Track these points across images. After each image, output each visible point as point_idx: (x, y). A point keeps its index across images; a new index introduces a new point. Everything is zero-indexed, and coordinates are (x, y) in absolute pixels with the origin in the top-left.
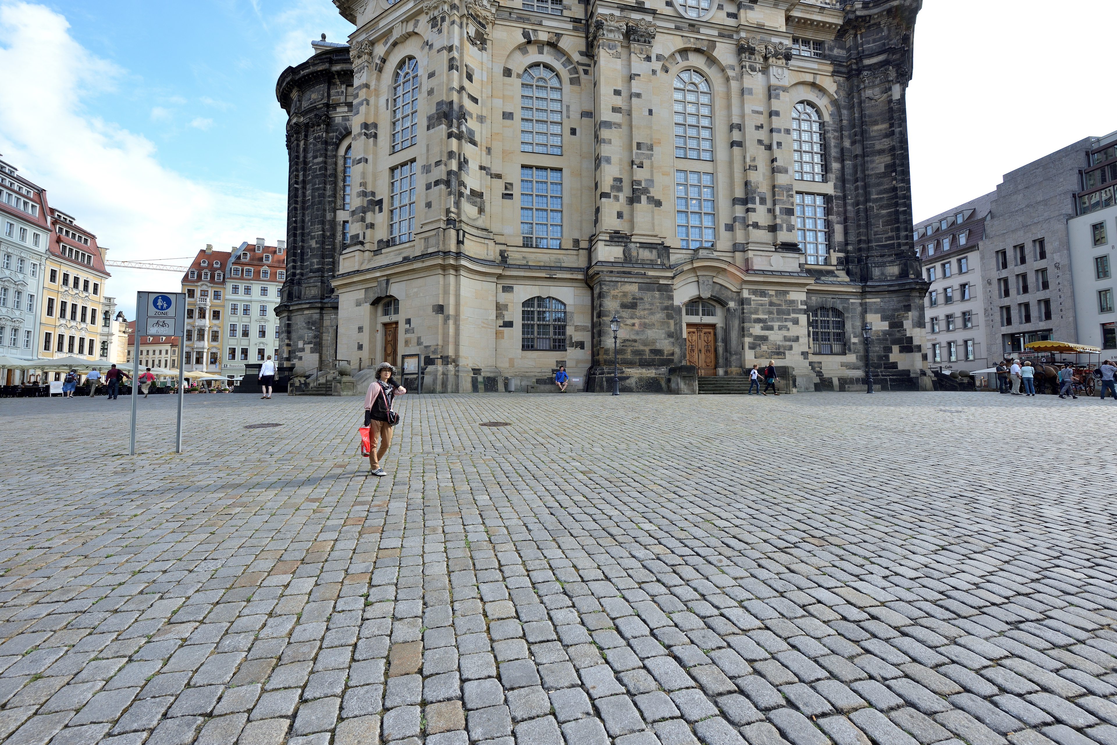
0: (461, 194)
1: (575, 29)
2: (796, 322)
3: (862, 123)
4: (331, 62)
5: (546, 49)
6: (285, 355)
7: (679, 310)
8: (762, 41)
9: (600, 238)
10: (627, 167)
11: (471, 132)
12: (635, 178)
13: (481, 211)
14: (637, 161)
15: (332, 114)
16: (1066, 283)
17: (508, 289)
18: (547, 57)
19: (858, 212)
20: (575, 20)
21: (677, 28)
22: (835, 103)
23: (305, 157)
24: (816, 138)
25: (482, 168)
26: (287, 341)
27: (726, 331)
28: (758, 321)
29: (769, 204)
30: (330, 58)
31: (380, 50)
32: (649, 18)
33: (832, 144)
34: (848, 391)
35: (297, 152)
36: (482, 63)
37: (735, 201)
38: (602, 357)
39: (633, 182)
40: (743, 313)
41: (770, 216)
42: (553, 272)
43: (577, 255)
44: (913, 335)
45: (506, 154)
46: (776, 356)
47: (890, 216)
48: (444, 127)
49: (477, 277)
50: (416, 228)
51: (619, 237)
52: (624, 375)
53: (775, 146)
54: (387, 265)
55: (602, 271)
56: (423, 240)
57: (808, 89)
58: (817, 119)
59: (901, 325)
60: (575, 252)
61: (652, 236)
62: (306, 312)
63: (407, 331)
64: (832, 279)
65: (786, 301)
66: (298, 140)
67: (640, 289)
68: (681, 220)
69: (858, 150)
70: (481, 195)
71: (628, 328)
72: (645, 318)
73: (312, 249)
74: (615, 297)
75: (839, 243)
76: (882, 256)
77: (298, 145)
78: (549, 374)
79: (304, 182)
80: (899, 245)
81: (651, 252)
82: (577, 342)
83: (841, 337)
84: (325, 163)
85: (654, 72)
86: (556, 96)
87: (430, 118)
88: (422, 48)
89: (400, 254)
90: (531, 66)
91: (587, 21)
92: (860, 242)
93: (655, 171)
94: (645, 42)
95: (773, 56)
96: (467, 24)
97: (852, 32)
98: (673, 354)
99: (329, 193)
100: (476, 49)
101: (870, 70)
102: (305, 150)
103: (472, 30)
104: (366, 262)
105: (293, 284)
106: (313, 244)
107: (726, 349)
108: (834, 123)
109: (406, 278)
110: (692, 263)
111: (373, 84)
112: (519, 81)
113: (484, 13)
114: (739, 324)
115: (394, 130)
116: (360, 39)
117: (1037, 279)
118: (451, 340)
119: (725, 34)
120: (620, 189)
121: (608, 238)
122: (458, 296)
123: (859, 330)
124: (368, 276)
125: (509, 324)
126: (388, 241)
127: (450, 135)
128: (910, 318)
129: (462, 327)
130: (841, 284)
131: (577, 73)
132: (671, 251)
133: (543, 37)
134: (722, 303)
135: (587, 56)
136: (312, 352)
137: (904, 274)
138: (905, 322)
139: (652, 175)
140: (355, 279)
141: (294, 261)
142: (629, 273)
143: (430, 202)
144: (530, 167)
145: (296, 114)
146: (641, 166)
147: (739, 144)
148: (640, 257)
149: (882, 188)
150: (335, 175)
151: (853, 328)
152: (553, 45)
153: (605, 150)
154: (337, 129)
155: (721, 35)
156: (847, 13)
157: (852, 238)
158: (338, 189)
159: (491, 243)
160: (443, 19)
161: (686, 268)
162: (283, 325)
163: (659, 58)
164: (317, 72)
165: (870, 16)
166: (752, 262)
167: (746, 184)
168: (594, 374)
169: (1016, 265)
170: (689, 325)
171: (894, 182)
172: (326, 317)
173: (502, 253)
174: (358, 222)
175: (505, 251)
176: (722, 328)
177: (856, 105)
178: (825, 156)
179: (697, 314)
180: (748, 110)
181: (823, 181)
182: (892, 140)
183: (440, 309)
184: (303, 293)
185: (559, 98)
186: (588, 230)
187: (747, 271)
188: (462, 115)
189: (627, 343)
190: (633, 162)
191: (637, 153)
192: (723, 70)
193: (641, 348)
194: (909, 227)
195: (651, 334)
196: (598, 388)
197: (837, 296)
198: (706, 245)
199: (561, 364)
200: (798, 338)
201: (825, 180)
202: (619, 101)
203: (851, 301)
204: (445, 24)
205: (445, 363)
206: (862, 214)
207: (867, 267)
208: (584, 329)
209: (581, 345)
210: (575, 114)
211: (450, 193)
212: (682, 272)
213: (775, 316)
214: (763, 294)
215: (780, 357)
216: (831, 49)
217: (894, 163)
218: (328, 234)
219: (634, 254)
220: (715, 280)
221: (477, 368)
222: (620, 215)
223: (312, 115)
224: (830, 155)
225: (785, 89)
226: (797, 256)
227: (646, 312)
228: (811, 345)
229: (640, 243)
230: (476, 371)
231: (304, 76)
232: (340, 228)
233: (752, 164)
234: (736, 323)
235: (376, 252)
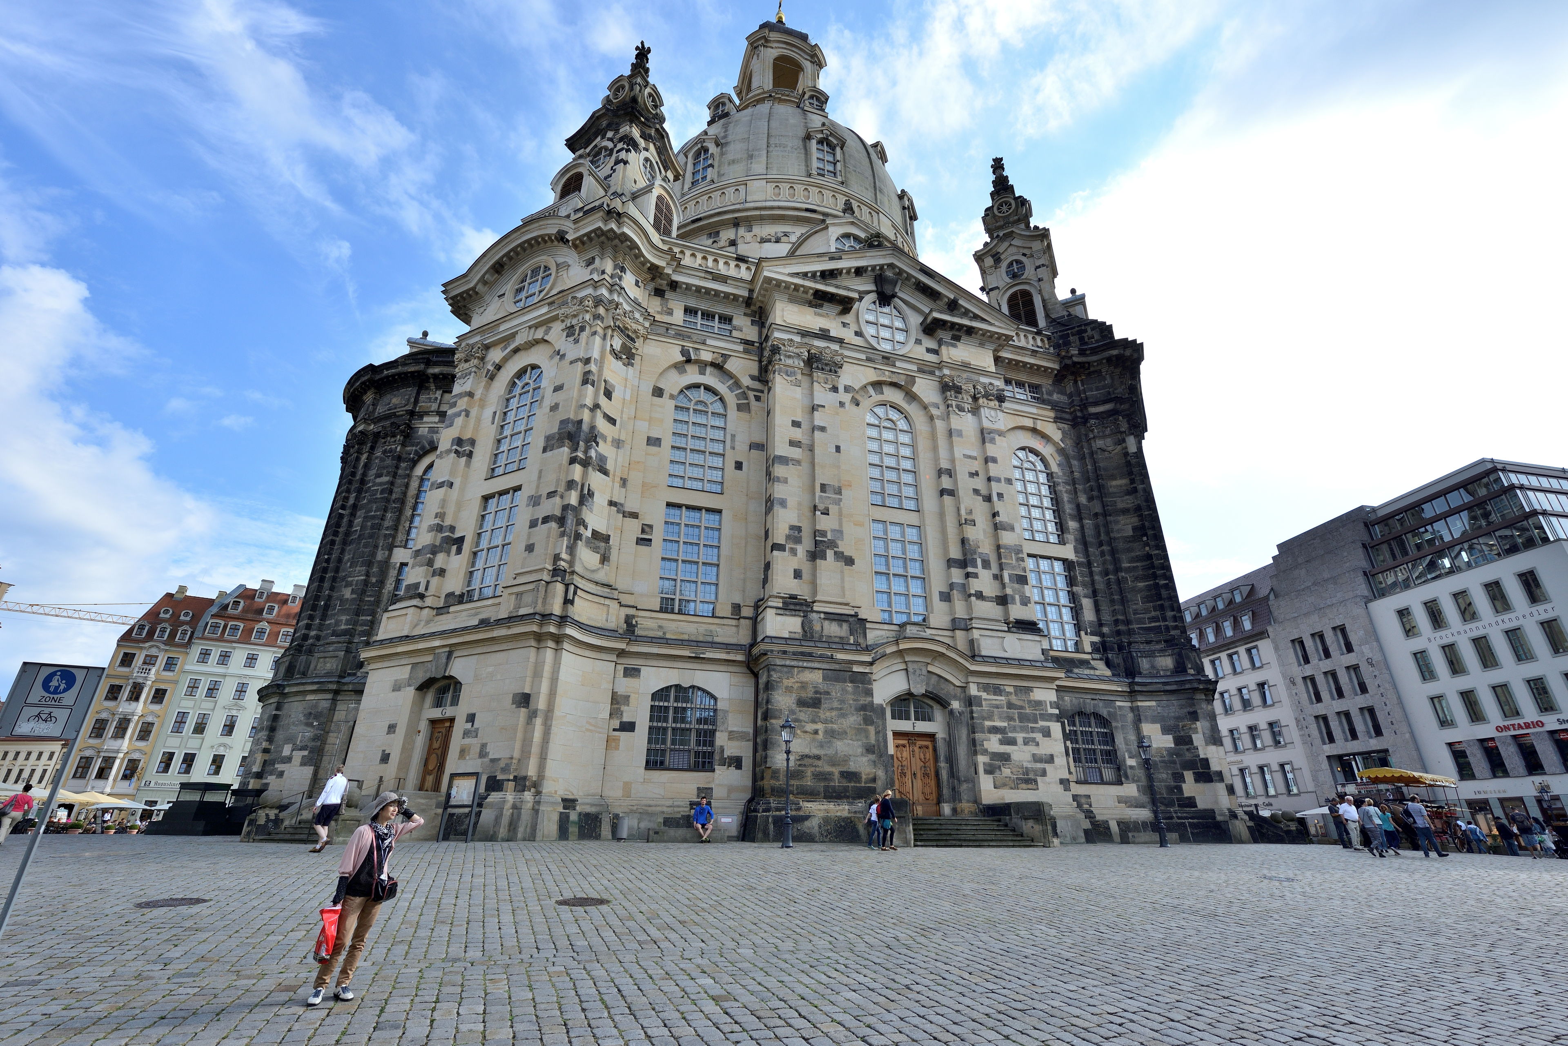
0: (578, 536)
1: (745, 351)
2: (1047, 733)
3: (1098, 477)
4: (428, 363)
5: (709, 370)
6: (256, 769)
7: (881, 711)
8: (969, 380)
9: (770, 604)
10: (808, 514)
11: (602, 459)
12: (818, 528)
13: (604, 559)
14: (821, 506)
15: (416, 423)
16: (1387, 686)
17: (632, 672)
18: (710, 378)
19: (1108, 583)
20: (746, 342)
21: (869, 359)
22: (1061, 451)
23: (364, 474)
24: (1045, 490)
25: (612, 503)
26: (265, 745)
27: (951, 743)
28: (995, 730)
29: (995, 569)
30: (428, 359)
31: (496, 355)
32: (835, 347)
33: (1066, 499)
34: (1134, 843)
35: (355, 467)
36: (626, 380)
37: (950, 563)
38: (768, 783)
39: (816, 533)
40: (972, 718)
41: (997, 584)
42: (701, 650)
43: (737, 626)
44: (1209, 756)
45: (647, 488)
46: (1024, 786)
47: (1149, 590)
48: (566, 450)
49: (588, 653)
50: (506, 578)
51: (796, 604)
52: (801, 813)
53: (995, 498)
54: (454, 631)
55: (772, 651)
56: (514, 596)
57: (1029, 434)
58: (1043, 469)
59: (1191, 742)
60: (734, 622)
61: (841, 604)
62: (310, 697)
63: (466, 734)
64: (1087, 672)
65: (1030, 702)
66: (359, 452)
67: (825, 678)
68: (881, 584)
69: (1098, 508)
70: (606, 539)
71: (808, 737)
72: (832, 722)
73: (343, 601)
74: (789, 689)
75: (1090, 622)
76: (1148, 642)
77: (358, 459)
78: (685, 810)
79: (355, 507)
80: (1167, 628)
81: (841, 626)
82: (730, 758)
83: (1112, 757)
84: (392, 483)
85: (842, 404)
86: (719, 422)
87: (548, 438)
88: (551, 357)
89: (476, 614)
90: (689, 387)
91: (761, 344)
92: (1116, 622)
93: (844, 520)
94: (831, 371)
95: (983, 397)
96: (612, 336)
97: (1071, 377)
98: (874, 780)
99: (387, 523)
100: (620, 363)
101: (1097, 419)
102: (367, 466)
103: (617, 343)
104: (423, 623)
105: (300, 651)
106: (347, 593)
107: (952, 774)
108: (1064, 474)
109: (479, 650)
110: (898, 644)
111: (478, 394)
112: (672, 403)
113: (635, 326)
114: (968, 735)
115: (498, 449)
116: (471, 341)
117: (1351, 679)
118: (535, 749)
119: (925, 369)
120: (798, 540)
121: (781, 605)
122: (554, 680)
123: (1134, 747)
124: (421, 646)
125: (628, 727)
126: (462, 595)
127: (573, 461)
128: (1200, 730)
129: (554, 730)
130: (1101, 679)
131: (747, 398)
132: (868, 625)
133: (707, 356)
134: (943, 703)
135: (760, 381)
136: (303, 764)
137: (1180, 668)
138: (1194, 736)
139: (841, 524)
140: (400, 649)
141: (311, 618)
142: (810, 655)
143: (533, 545)
144: (679, 506)
145: (365, 420)
146: (826, 513)
147: (951, 493)
148: (825, 632)
149: (1133, 554)
150: (402, 501)
151: (1127, 744)
152: (718, 367)
153: (779, 491)
154: (419, 443)
155: (920, 371)
156: (1063, 358)
157: (1106, 617)
158: (403, 518)
159: (614, 605)
160: (582, 329)
161: (890, 650)
162: (266, 716)
163: (847, 389)
164: (406, 373)
165: (1089, 363)
166: (979, 645)
167: (963, 541)
168: (755, 810)
169: (1320, 660)
170: (897, 734)
171: (1147, 548)
172: (340, 706)
173: (628, 620)
174: (422, 566)
175: (633, 616)
176: (945, 739)
177: (1087, 456)
178: (1058, 512)
179: (908, 718)
180: (958, 454)
181: (1060, 543)
182: (1136, 498)
183: (524, 700)
184: (312, 667)
185: (722, 425)
186: (753, 592)
187: (973, 657)
188: (593, 437)
189: (807, 761)
190: (815, 508)
191: (820, 497)
192: (925, 408)
193: (828, 769)
194: (1175, 605)
195: (841, 747)
196: (760, 835)
197: (1098, 697)
198: (915, 619)
199: (705, 792)
200: (1052, 756)
201: (1062, 542)
202: (797, 434)
203: (1118, 704)
204: (584, 335)
205: (519, 788)
206: (1114, 587)
207: (1132, 657)
208: (742, 736)
209: (737, 762)
210: (742, 445)
211: (563, 534)
212: (884, 655)
213: (1017, 723)
214: (997, 690)
215: (1030, 786)
216: (1050, 393)
217: (1143, 525)
218: (374, 580)
219: (817, 627)
220: (931, 668)
221: (571, 797)
222: (797, 574)
223: (387, 423)
224: (1064, 512)
225: (1001, 434)
226: (1037, 638)
227: (834, 713)
228: (1073, 769)
229: (825, 613)
230: (569, 803)
231: (387, 377)
232: (393, 573)
233: (969, 517)
234: (963, 734)
235: (440, 611)
